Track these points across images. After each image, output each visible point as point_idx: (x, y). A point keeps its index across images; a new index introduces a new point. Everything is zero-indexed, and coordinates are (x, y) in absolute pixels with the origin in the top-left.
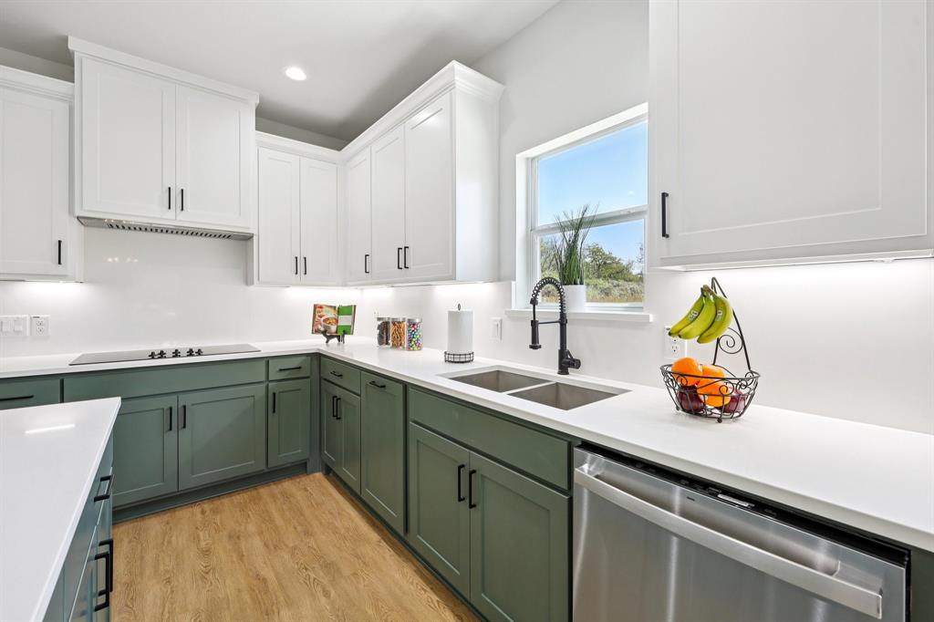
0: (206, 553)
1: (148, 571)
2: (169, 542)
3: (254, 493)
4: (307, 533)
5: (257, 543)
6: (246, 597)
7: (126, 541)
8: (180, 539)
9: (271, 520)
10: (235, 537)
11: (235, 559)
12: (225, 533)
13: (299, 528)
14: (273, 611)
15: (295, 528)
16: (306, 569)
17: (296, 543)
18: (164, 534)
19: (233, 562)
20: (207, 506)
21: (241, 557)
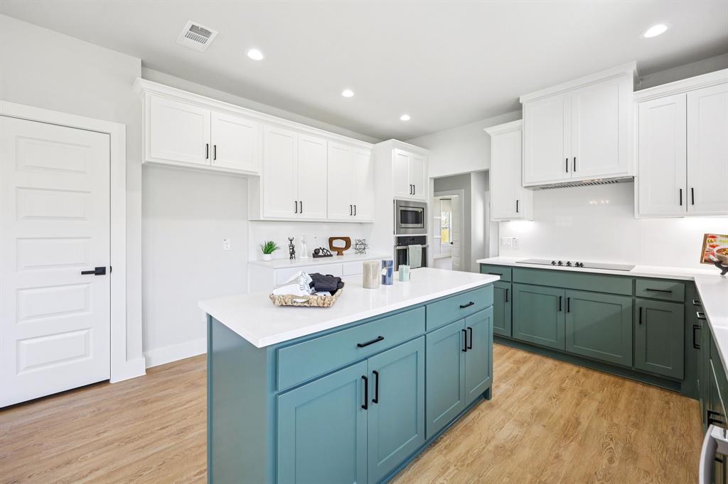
0: (562, 390)
1: (532, 379)
2: (550, 374)
3: (621, 381)
4: (635, 425)
5: (594, 405)
6: (562, 422)
7: (532, 363)
8: (555, 376)
9: (617, 401)
10: (584, 394)
11: (573, 403)
12: (581, 388)
13: (632, 419)
14: (569, 438)
15: (629, 417)
16: (611, 439)
17: (621, 424)
18: (551, 369)
19: (571, 403)
20: (583, 370)
21: (577, 405)
